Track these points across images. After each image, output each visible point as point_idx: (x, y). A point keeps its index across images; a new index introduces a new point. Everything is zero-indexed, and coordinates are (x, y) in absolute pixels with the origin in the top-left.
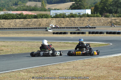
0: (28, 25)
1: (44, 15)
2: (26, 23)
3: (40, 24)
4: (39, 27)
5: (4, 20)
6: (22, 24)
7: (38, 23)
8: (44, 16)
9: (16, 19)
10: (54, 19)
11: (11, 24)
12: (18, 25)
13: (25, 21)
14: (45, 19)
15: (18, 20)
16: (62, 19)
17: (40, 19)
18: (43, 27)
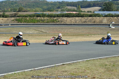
0: (85, 22)
1: (97, 14)
2: (84, 20)
3: (95, 21)
4: (94, 24)
5: (66, 18)
6: (81, 21)
7: (93, 20)
8: (97, 16)
9: (75, 17)
10: (105, 17)
11: (72, 21)
12: (77, 22)
13: (83, 19)
14: (98, 18)
15: (77, 18)
16: (111, 18)
17: (94, 18)
18: (97, 24)
